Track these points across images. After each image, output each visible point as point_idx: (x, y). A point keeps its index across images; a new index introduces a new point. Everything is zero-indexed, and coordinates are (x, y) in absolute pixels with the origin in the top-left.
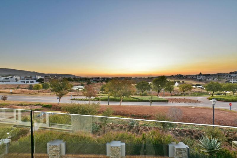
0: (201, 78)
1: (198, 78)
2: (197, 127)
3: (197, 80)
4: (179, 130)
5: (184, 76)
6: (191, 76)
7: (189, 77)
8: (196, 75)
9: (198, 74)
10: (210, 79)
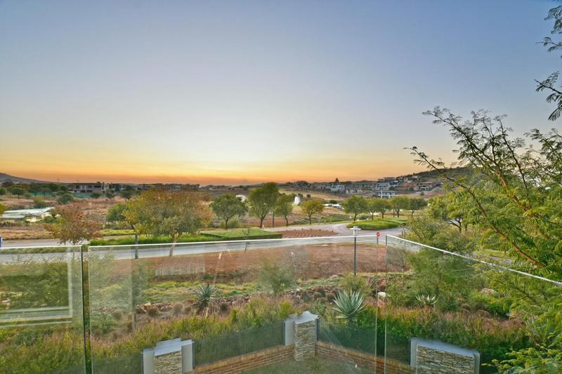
0: (338, 188)
1: (333, 190)
2: (331, 281)
3: (332, 192)
4: (301, 291)
5: (310, 184)
6: (322, 184)
7: (319, 187)
8: (331, 183)
9: (334, 180)
10: (352, 191)
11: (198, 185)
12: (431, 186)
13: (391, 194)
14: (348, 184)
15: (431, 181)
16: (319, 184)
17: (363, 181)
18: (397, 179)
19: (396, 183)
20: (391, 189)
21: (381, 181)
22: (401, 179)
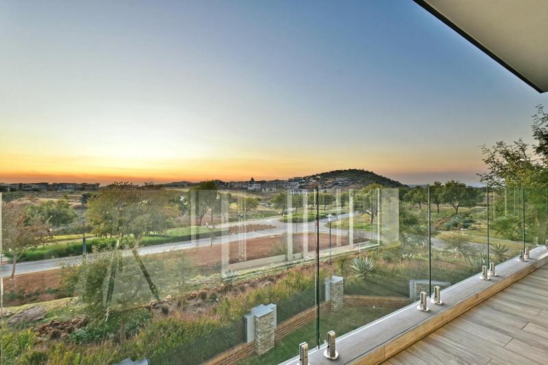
0: (254, 187)
1: (249, 188)
3: (249, 191)
5: (227, 183)
6: (239, 183)
7: (236, 186)
8: (247, 183)
9: (249, 180)
10: (267, 190)
11: (98, 184)
12: (331, 185)
13: (301, 191)
14: (262, 183)
15: (330, 181)
16: (236, 183)
17: (277, 181)
18: (304, 178)
19: (304, 183)
20: (301, 187)
21: (290, 180)
22: (307, 179)
